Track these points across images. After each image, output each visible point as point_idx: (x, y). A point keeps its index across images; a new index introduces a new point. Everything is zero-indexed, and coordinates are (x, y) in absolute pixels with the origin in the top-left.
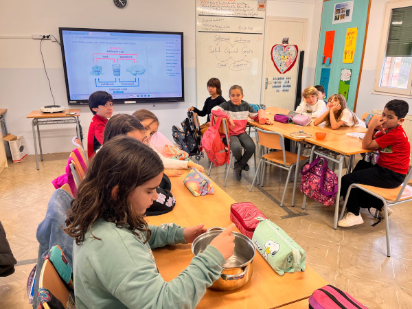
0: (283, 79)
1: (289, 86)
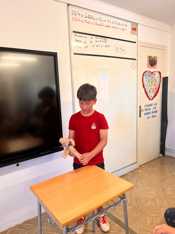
1: (156, 112)
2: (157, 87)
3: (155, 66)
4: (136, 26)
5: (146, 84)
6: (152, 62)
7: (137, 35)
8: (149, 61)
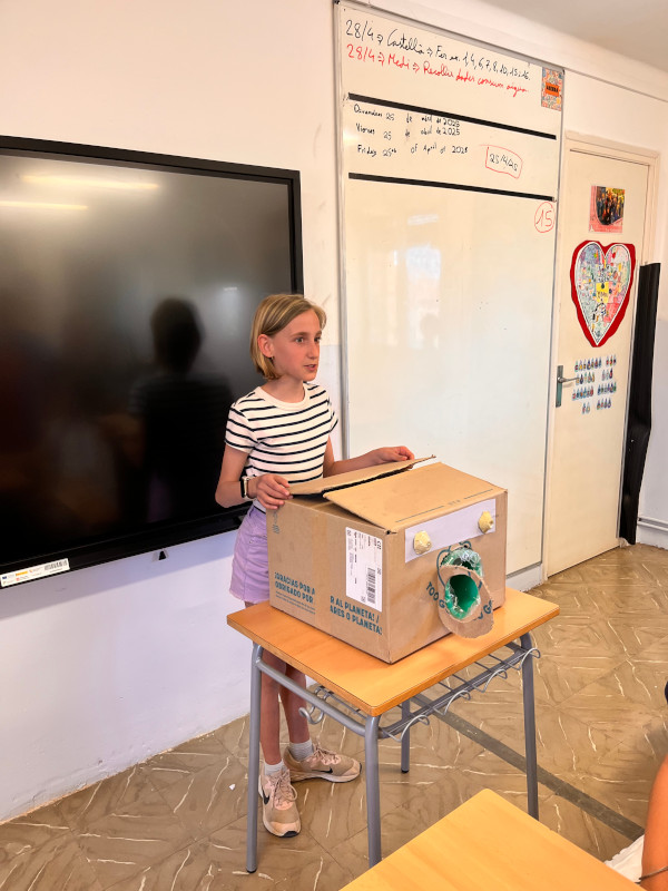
0: (597, 364)
1: (612, 389)
2: (621, 301)
3: (615, 224)
4: (560, 76)
5: (583, 288)
6: (608, 210)
7: (561, 109)
8: (598, 204)
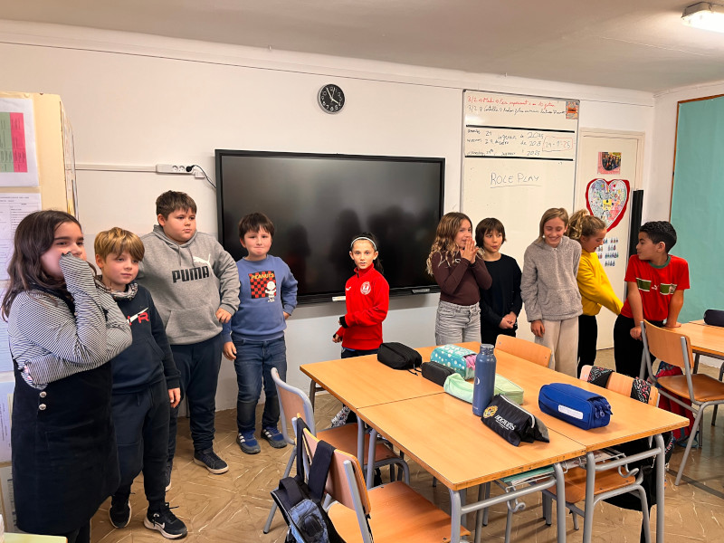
1: (616, 256)
2: (620, 209)
3: (615, 170)
4: (577, 104)
5: (595, 202)
6: (610, 163)
7: (578, 118)
8: (603, 161)
